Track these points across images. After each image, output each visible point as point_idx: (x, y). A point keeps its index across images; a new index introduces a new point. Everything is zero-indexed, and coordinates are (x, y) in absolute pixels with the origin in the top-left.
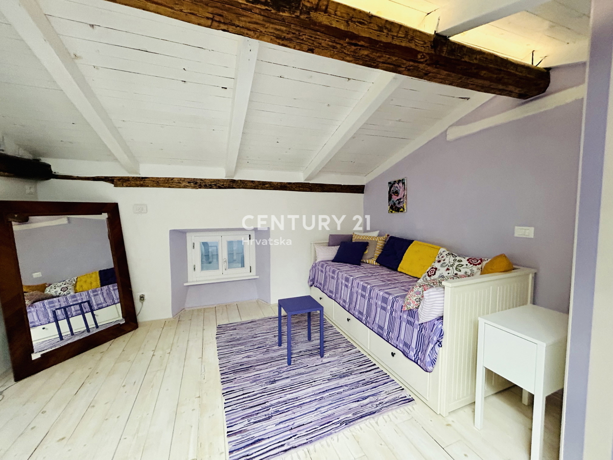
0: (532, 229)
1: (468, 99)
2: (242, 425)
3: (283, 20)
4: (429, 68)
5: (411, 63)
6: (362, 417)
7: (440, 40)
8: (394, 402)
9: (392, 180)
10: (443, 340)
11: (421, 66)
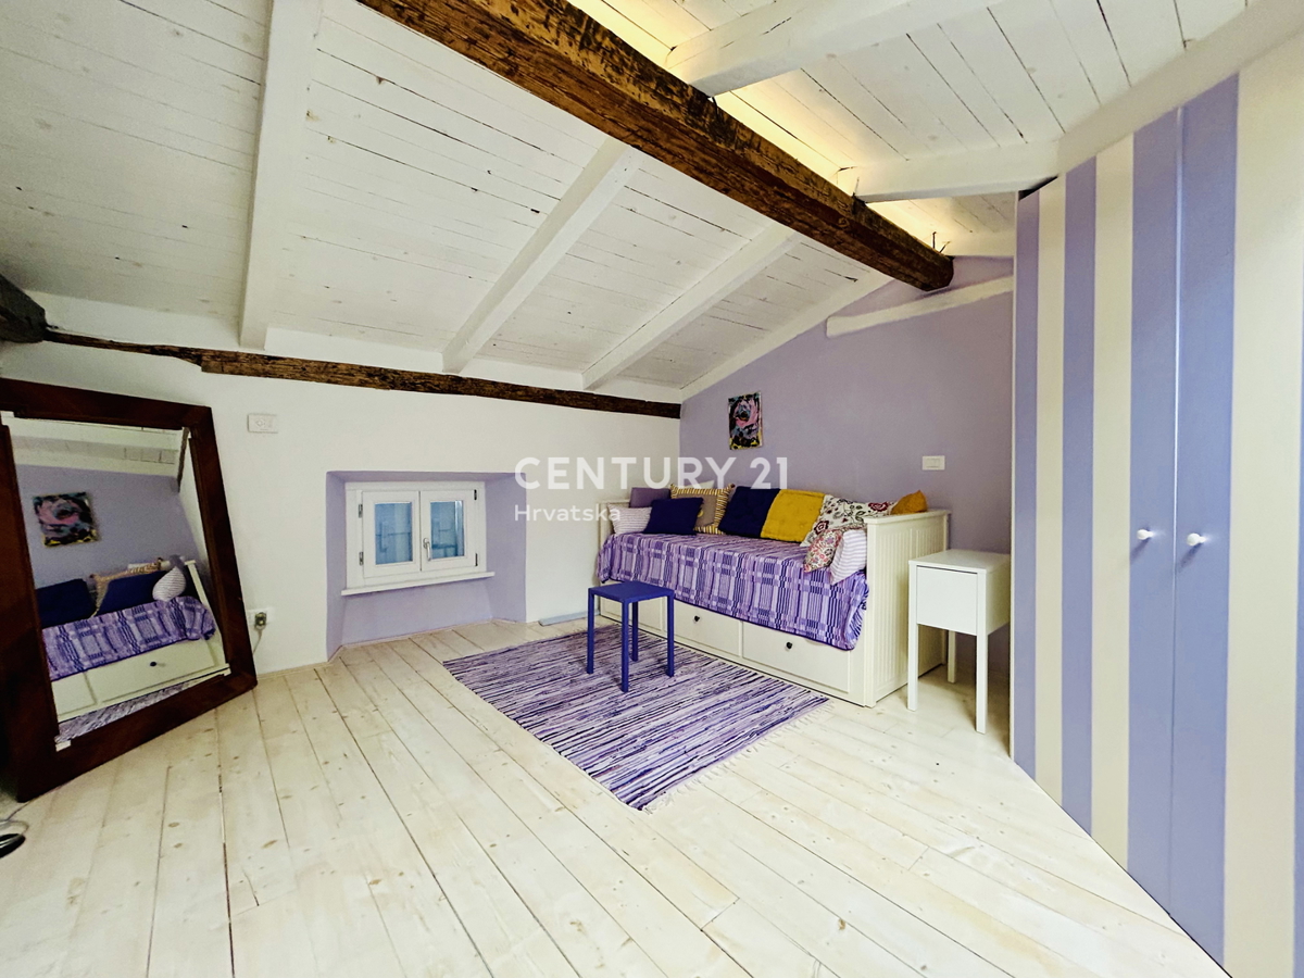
0: (943, 458)
1: (855, 280)
2: (607, 763)
3: (718, 151)
4: (846, 237)
5: (831, 227)
6: (773, 725)
7: (858, 204)
8: (806, 705)
9: (736, 395)
10: (868, 600)
11: (838, 233)
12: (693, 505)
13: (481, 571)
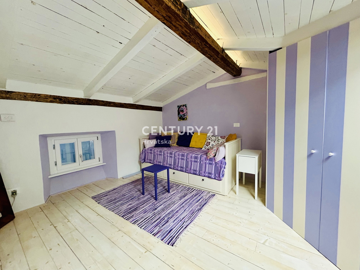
0: (239, 124)
1: (214, 72)
2: (157, 229)
5: (216, 57)
7: (223, 50)
8: (210, 197)
9: (180, 104)
10: (226, 166)
11: (218, 59)
12: (169, 138)
13: (101, 163)
